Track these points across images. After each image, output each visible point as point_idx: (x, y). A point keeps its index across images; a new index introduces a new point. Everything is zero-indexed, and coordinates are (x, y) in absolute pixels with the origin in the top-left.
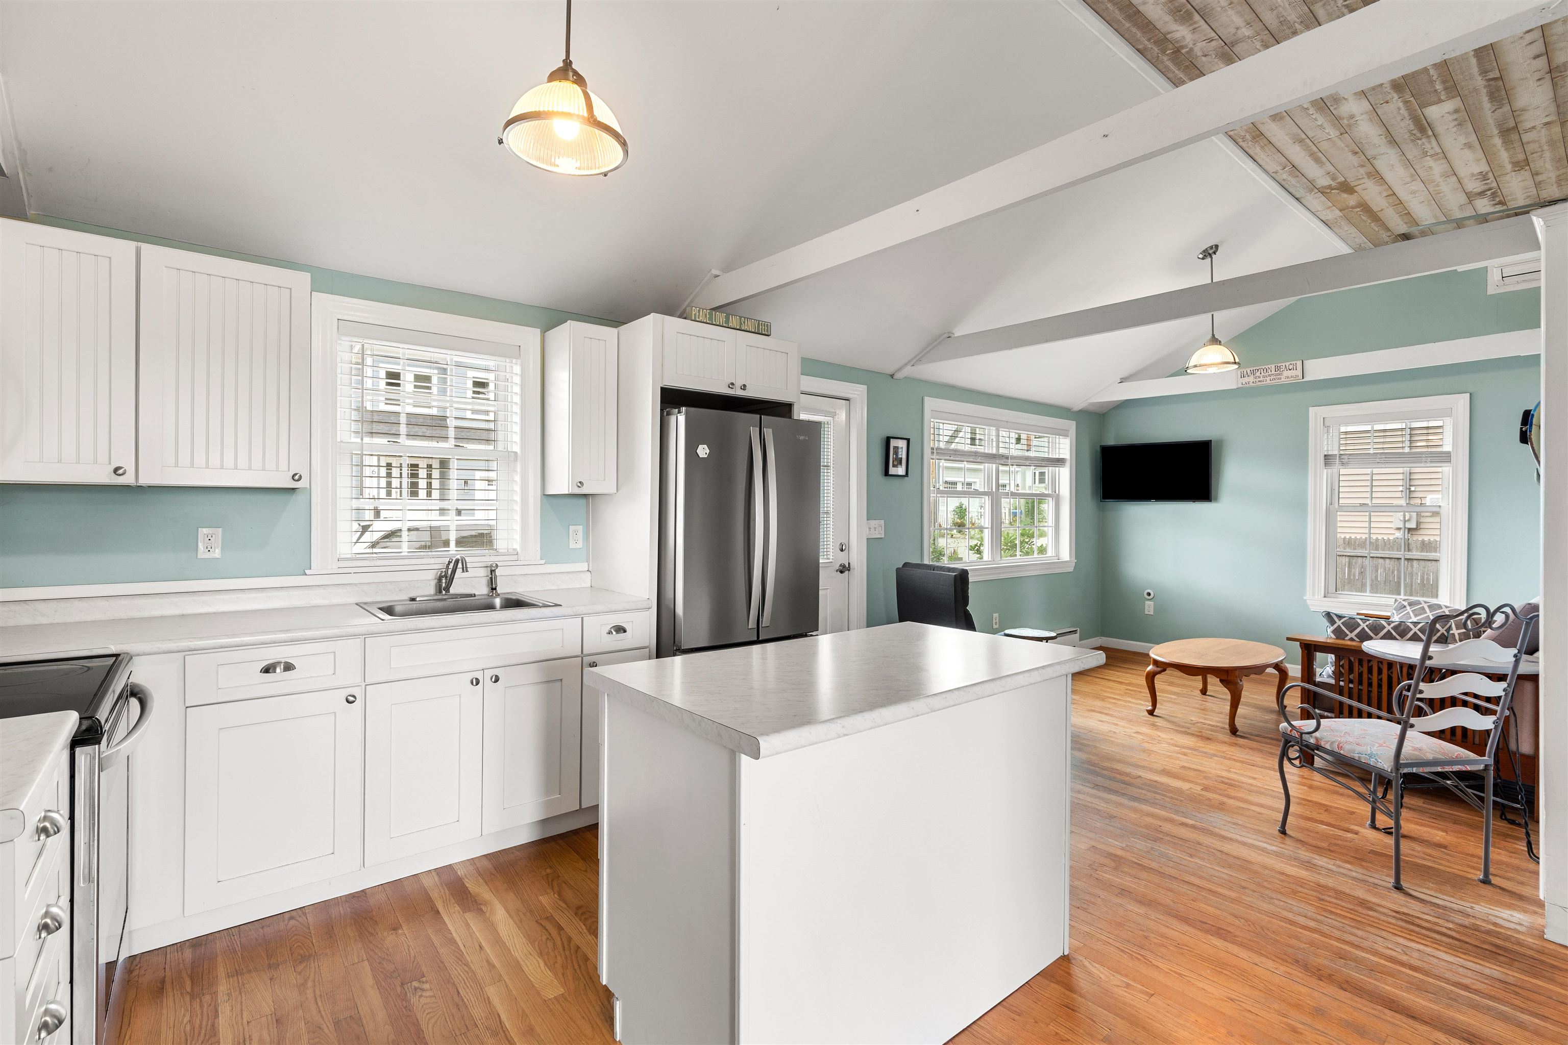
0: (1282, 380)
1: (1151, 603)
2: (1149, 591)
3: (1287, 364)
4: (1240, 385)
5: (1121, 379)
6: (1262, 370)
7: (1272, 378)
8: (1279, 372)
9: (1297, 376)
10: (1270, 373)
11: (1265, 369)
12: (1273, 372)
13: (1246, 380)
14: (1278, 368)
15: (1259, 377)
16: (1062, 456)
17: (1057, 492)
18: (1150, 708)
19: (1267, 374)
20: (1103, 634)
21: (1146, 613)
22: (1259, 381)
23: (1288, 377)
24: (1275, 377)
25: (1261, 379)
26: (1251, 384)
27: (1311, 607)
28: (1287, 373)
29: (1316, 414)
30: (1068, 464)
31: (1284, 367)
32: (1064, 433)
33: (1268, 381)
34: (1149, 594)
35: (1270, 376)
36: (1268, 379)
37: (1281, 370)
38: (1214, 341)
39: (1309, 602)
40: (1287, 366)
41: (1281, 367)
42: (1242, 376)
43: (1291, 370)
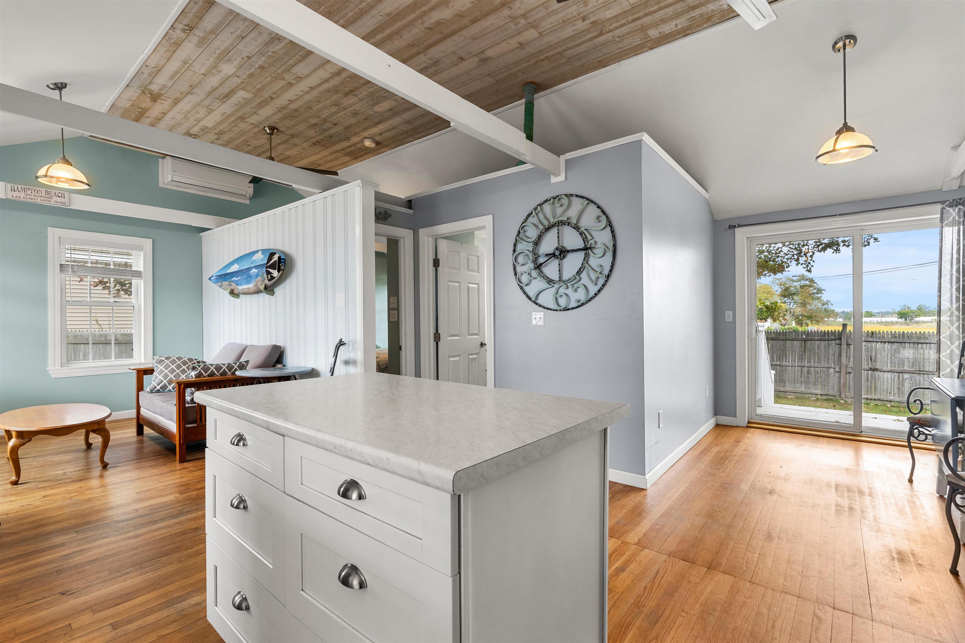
0: (52, 203)
3: (57, 192)
4: (10, 197)
6: (33, 191)
7: (42, 199)
8: (49, 196)
9: (65, 203)
10: (41, 194)
11: (36, 190)
12: (44, 194)
13: (16, 194)
14: (48, 193)
15: (30, 195)
18: (14, 478)
19: (38, 194)
22: (31, 199)
23: (57, 202)
24: (45, 199)
25: (32, 197)
26: (22, 199)
28: (56, 199)
29: (54, 233)
31: (53, 193)
33: (39, 201)
35: (40, 196)
36: (39, 199)
37: (51, 195)
38: (65, 161)
40: (56, 194)
41: (51, 193)
42: (13, 190)
43: (59, 197)
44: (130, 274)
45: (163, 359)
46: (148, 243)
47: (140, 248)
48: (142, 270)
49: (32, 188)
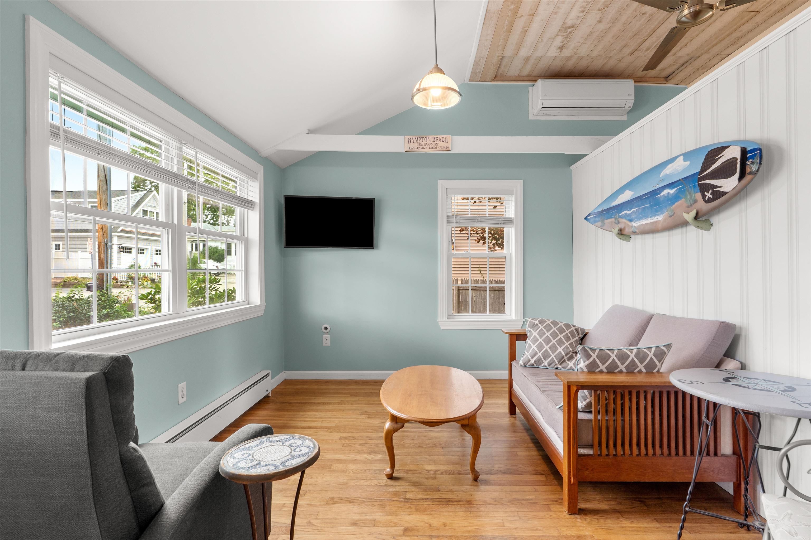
0: (438, 149)
1: (328, 336)
2: (325, 326)
3: (441, 137)
4: (408, 150)
5: (309, 130)
6: (424, 139)
7: (431, 146)
8: (435, 142)
9: (447, 147)
10: (429, 142)
11: (426, 139)
12: (432, 142)
13: (412, 145)
14: (435, 139)
15: (422, 145)
16: (250, 198)
17: (246, 235)
19: (427, 142)
20: (287, 368)
21: (324, 344)
22: (422, 148)
23: (442, 148)
24: (433, 146)
25: (423, 146)
26: (416, 150)
27: (441, 327)
28: (441, 144)
29: (441, 185)
30: (257, 208)
31: (439, 139)
32: (252, 175)
33: (428, 149)
34: (326, 328)
35: (429, 144)
36: (428, 147)
37: (437, 141)
38: (439, 70)
39: (440, 323)
40: (441, 138)
41: (437, 139)
42: (410, 142)
43: (443, 142)
44: (503, 222)
45: (537, 322)
46: (518, 185)
47: (511, 192)
48: (513, 216)
49: (423, 136)
